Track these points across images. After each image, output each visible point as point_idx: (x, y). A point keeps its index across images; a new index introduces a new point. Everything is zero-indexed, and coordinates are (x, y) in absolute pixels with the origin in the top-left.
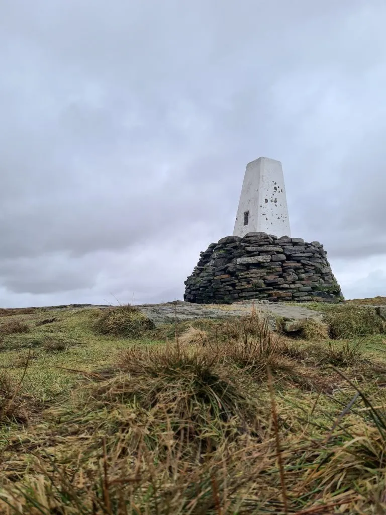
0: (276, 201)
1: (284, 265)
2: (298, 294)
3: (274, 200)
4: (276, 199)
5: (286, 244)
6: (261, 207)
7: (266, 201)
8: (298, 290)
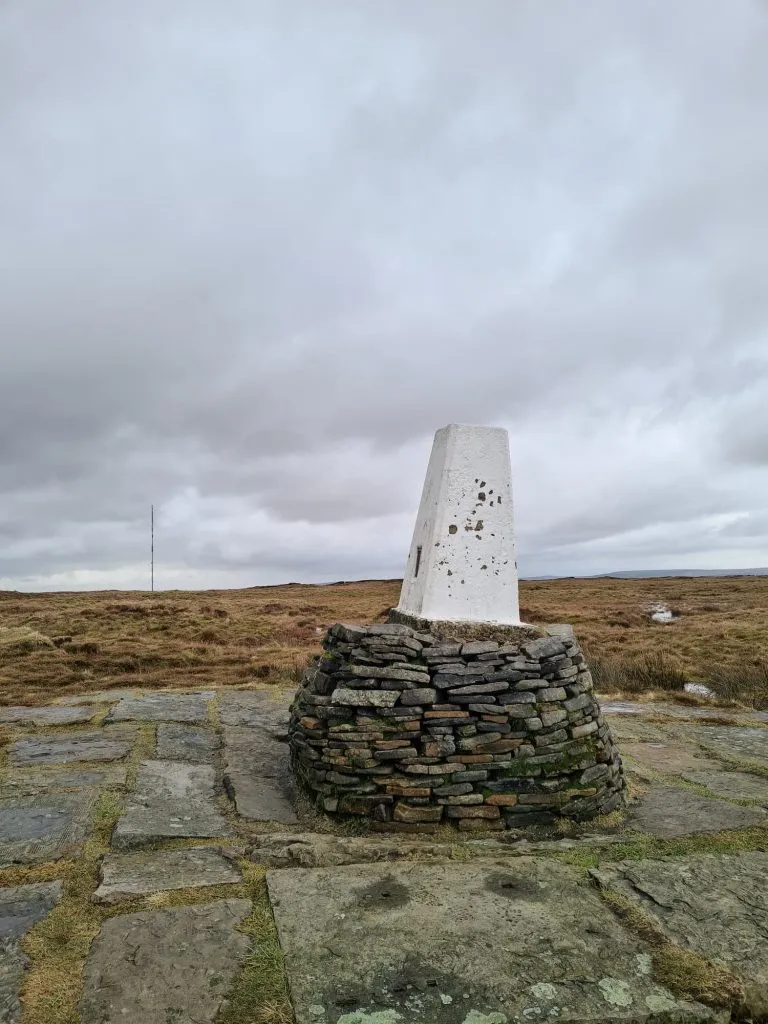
0: (479, 527)
1: (428, 714)
2: (446, 790)
3: (474, 524)
4: (480, 522)
5: (445, 660)
6: (437, 545)
7: (453, 529)
8: (450, 779)
